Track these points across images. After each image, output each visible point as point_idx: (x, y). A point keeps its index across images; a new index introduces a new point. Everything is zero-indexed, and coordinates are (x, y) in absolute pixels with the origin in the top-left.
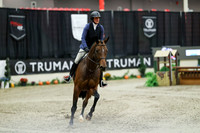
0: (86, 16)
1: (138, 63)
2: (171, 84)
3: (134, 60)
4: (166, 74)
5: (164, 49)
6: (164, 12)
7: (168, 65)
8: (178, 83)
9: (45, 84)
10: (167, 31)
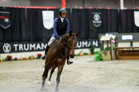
0: (52, 12)
1: (89, 45)
2: (112, 59)
3: (86, 42)
4: (109, 52)
5: (107, 35)
6: (107, 10)
7: (110, 46)
8: (117, 59)
9: (24, 59)
10: (109, 22)
